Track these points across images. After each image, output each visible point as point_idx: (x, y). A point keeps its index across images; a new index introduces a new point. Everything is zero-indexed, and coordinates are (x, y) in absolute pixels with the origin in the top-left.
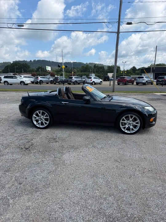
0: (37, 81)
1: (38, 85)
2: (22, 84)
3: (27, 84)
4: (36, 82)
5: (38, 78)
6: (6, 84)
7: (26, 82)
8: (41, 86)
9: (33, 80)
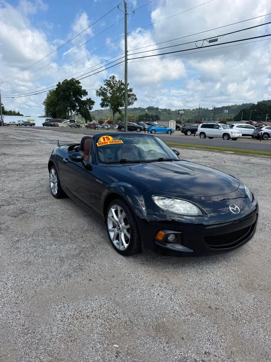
0: (258, 135)
1: (257, 142)
2: (226, 137)
3: (235, 139)
4: (256, 135)
5: (262, 129)
6: (202, 136)
7: (232, 135)
8: (261, 142)
9: (253, 132)
